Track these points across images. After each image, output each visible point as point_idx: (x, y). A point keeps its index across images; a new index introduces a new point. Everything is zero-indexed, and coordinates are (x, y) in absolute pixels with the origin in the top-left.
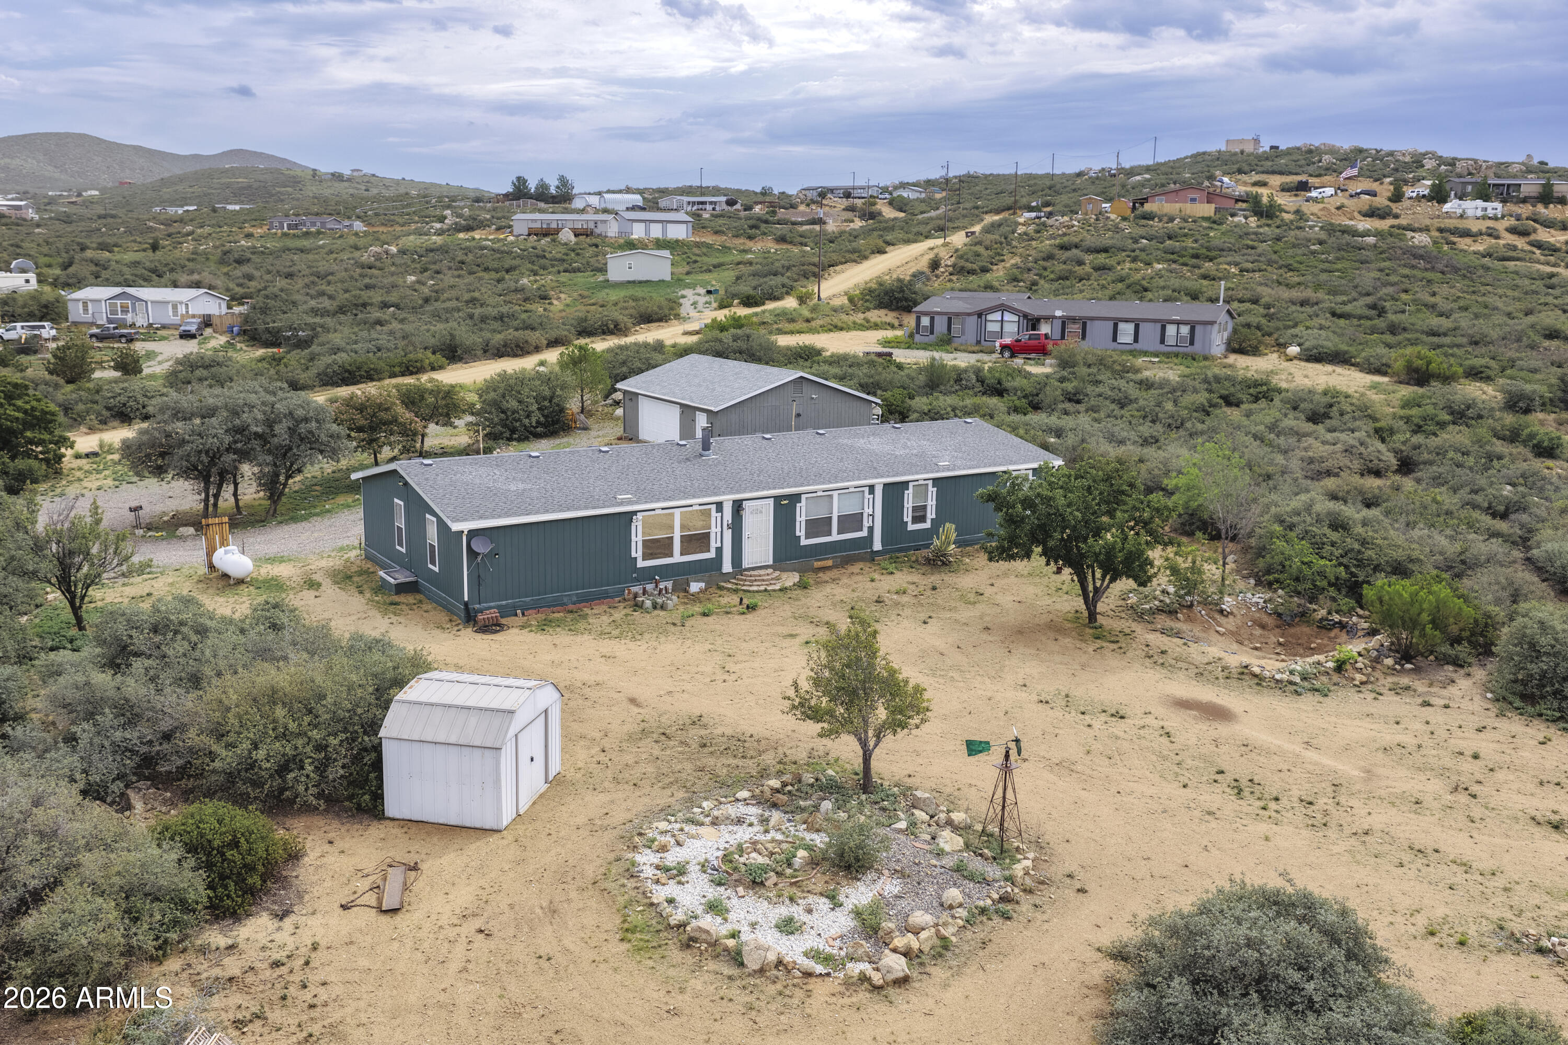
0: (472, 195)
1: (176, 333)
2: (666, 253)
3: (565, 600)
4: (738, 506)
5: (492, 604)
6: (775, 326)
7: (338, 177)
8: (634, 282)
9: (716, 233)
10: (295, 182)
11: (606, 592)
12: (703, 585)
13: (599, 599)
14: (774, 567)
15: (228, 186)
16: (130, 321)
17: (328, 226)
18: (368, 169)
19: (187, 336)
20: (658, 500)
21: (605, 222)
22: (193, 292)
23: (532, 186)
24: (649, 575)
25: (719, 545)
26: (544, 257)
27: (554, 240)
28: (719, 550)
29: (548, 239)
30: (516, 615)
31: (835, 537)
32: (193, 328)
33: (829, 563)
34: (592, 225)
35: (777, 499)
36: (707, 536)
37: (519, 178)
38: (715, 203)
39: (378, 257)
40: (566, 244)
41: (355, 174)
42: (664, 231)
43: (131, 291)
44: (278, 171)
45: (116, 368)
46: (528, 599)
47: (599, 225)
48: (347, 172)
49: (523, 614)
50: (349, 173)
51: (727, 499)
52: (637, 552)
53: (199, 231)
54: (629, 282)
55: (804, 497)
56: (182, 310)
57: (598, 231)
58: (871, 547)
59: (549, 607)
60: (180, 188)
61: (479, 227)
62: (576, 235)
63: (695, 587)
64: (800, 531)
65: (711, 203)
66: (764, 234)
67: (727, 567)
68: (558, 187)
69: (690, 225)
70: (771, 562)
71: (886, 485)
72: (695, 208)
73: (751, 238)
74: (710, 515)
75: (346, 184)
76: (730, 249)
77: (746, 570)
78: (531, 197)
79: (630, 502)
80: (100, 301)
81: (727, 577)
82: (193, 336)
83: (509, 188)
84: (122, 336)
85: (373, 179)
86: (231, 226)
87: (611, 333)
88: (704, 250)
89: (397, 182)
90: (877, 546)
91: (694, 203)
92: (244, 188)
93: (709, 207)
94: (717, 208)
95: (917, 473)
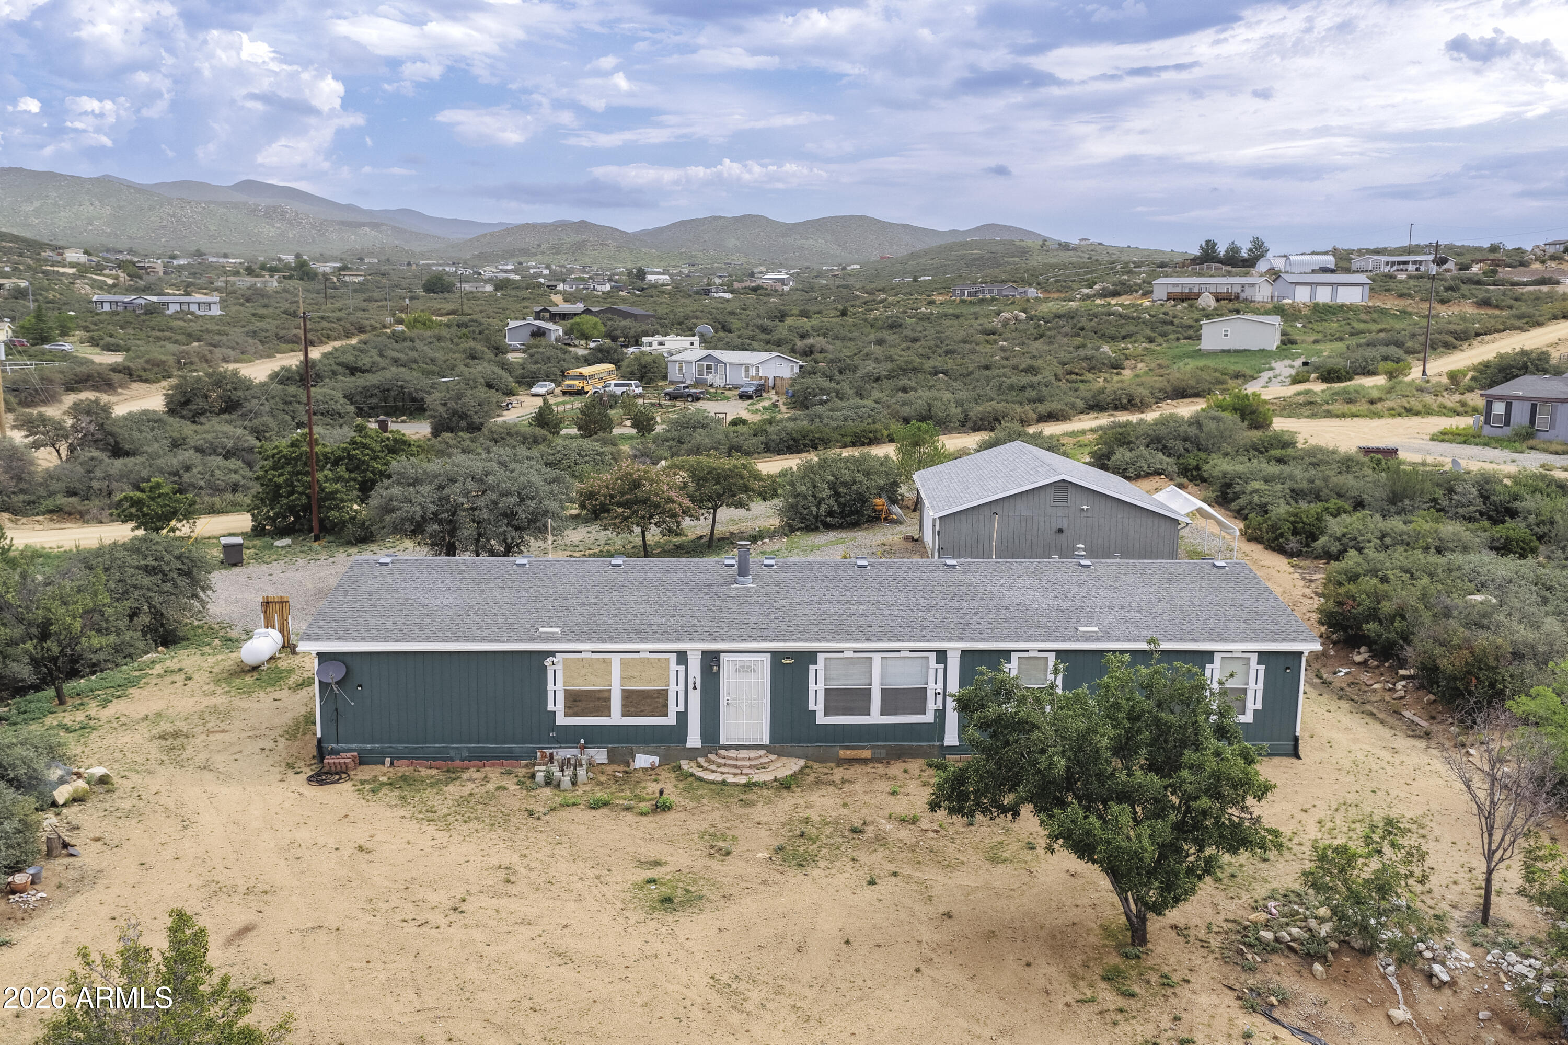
0: (1159, 259)
1: (737, 392)
2: (1276, 320)
3: (452, 754)
4: (711, 660)
5: (354, 746)
6: (1326, 407)
7: (1065, 247)
8: (1229, 351)
9: (1401, 296)
10: (1024, 252)
11: (510, 750)
12: (656, 759)
13: (498, 758)
14: (768, 749)
15: (962, 257)
16: (709, 381)
17: (1005, 293)
18: (1095, 239)
19: (744, 396)
20: (590, 640)
21: (1253, 285)
22: (765, 355)
23: (1222, 250)
24: (570, 736)
25: (681, 708)
26: (1172, 323)
27: (1191, 306)
28: (682, 717)
29: (1185, 305)
30: (383, 763)
31: (876, 717)
32: (750, 390)
33: (867, 754)
34: (1237, 289)
35: (776, 656)
36: (664, 694)
37: (1208, 242)
38: (1421, 263)
39: (1006, 323)
40: (1203, 309)
41: (1083, 243)
42: (1334, 295)
43: (717, 354)
44: (1012, 243)
45: (633, 426)
46: (401, 746)
47: (1246, 288)
48: (1074, 241)
49: (392, 764)
50: (1077, 242)
51: (695, 649)
52: (556, 704)
53: (890, 299)
54: (1223, 351)
55: (821, 657)
56: (753, 372)
57: (1243, 295)
58: (942, 738)
59: (427, 759)
60: (922, 260)
61: (1126, 293)
62: (1218, 300)
63: (643, 760)
64: (816, 703)
65: (1415, 262)
66: (1464, 297)
67: (694, 740)
68: (1251, 250)
69: (1367, 288)
70: (766, 740)
71: (964, 653)
72: (1395, 268)
73: (1443, 302)
74: (667, 668)
75: (1071, 253)
76: (1410, 314)
77: (727, 747)
78: (1220, 261)
79: (551, 638)
80: (691, 362)
81: (693, 754)
82: (750, 397)
83: (1197, 252)
84: (689, 395)
85: (1098, 248)
86: (920, 294)
87: (1124, 408)
88: (1375, 316)
89: (1121, 250)
90: (951, 738)
91: (1393, 263)
92: (976, 259)
93: (1411, 267)
94: (1422, 268)
95: (1027, 640)
